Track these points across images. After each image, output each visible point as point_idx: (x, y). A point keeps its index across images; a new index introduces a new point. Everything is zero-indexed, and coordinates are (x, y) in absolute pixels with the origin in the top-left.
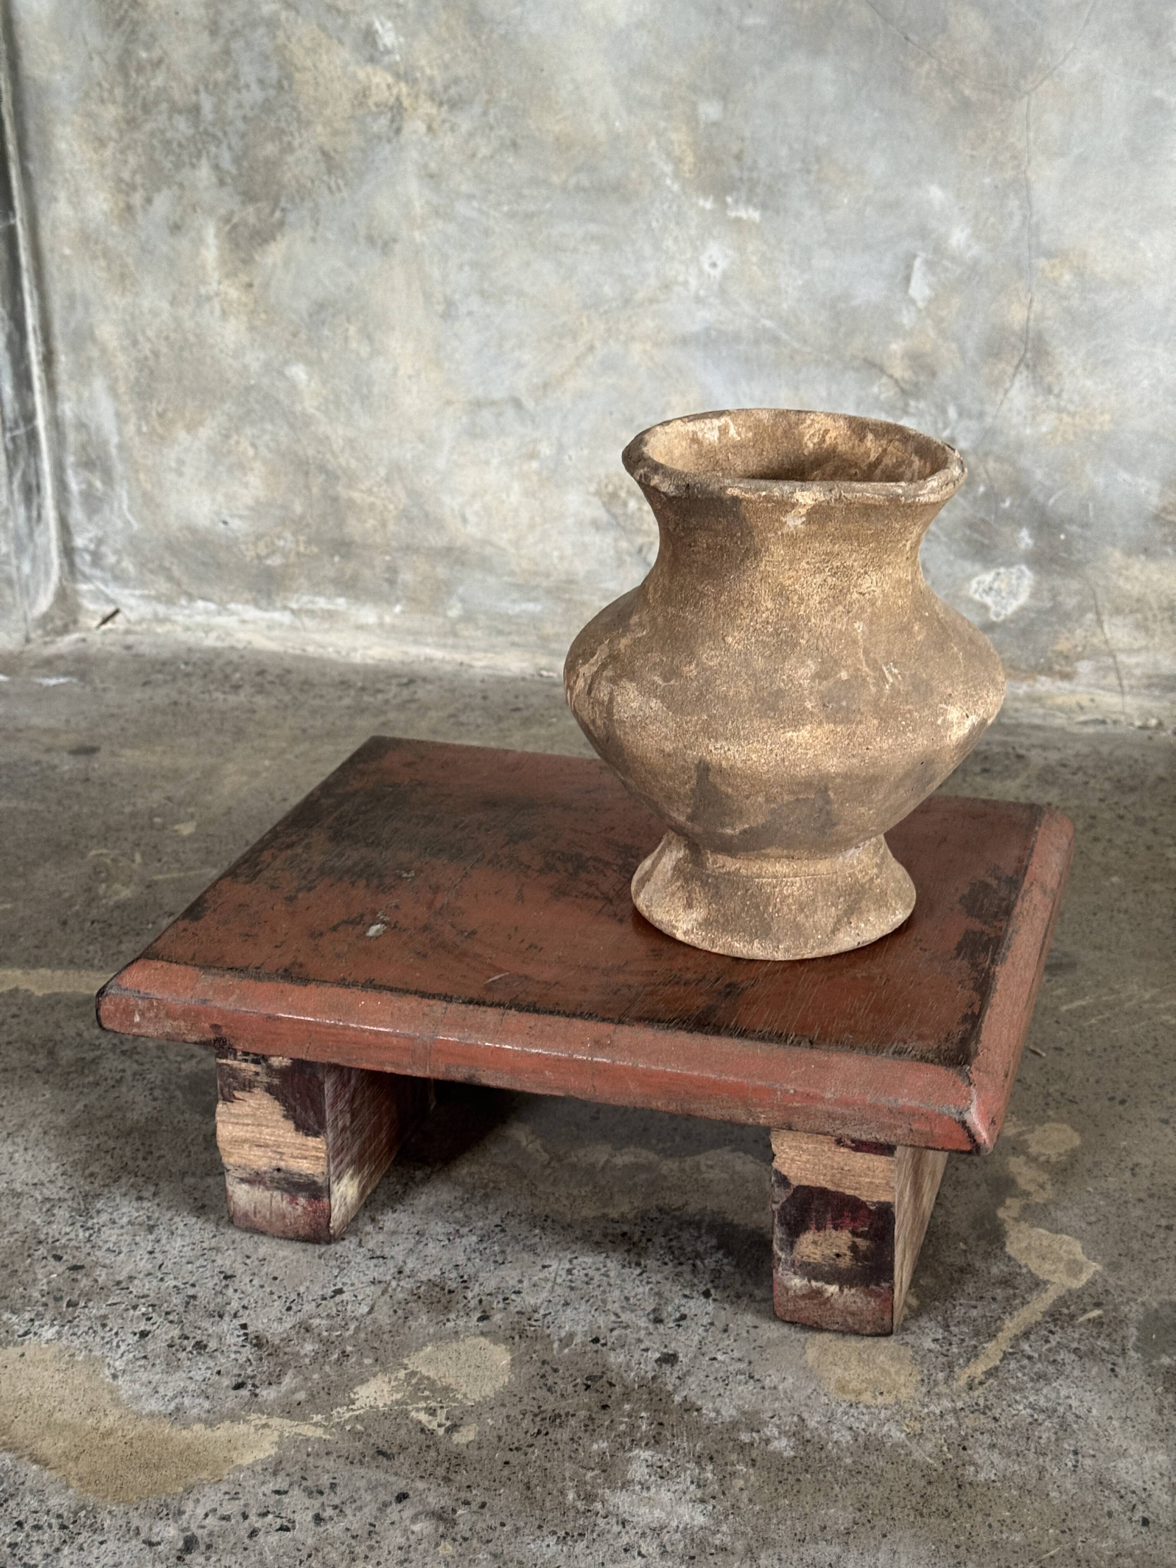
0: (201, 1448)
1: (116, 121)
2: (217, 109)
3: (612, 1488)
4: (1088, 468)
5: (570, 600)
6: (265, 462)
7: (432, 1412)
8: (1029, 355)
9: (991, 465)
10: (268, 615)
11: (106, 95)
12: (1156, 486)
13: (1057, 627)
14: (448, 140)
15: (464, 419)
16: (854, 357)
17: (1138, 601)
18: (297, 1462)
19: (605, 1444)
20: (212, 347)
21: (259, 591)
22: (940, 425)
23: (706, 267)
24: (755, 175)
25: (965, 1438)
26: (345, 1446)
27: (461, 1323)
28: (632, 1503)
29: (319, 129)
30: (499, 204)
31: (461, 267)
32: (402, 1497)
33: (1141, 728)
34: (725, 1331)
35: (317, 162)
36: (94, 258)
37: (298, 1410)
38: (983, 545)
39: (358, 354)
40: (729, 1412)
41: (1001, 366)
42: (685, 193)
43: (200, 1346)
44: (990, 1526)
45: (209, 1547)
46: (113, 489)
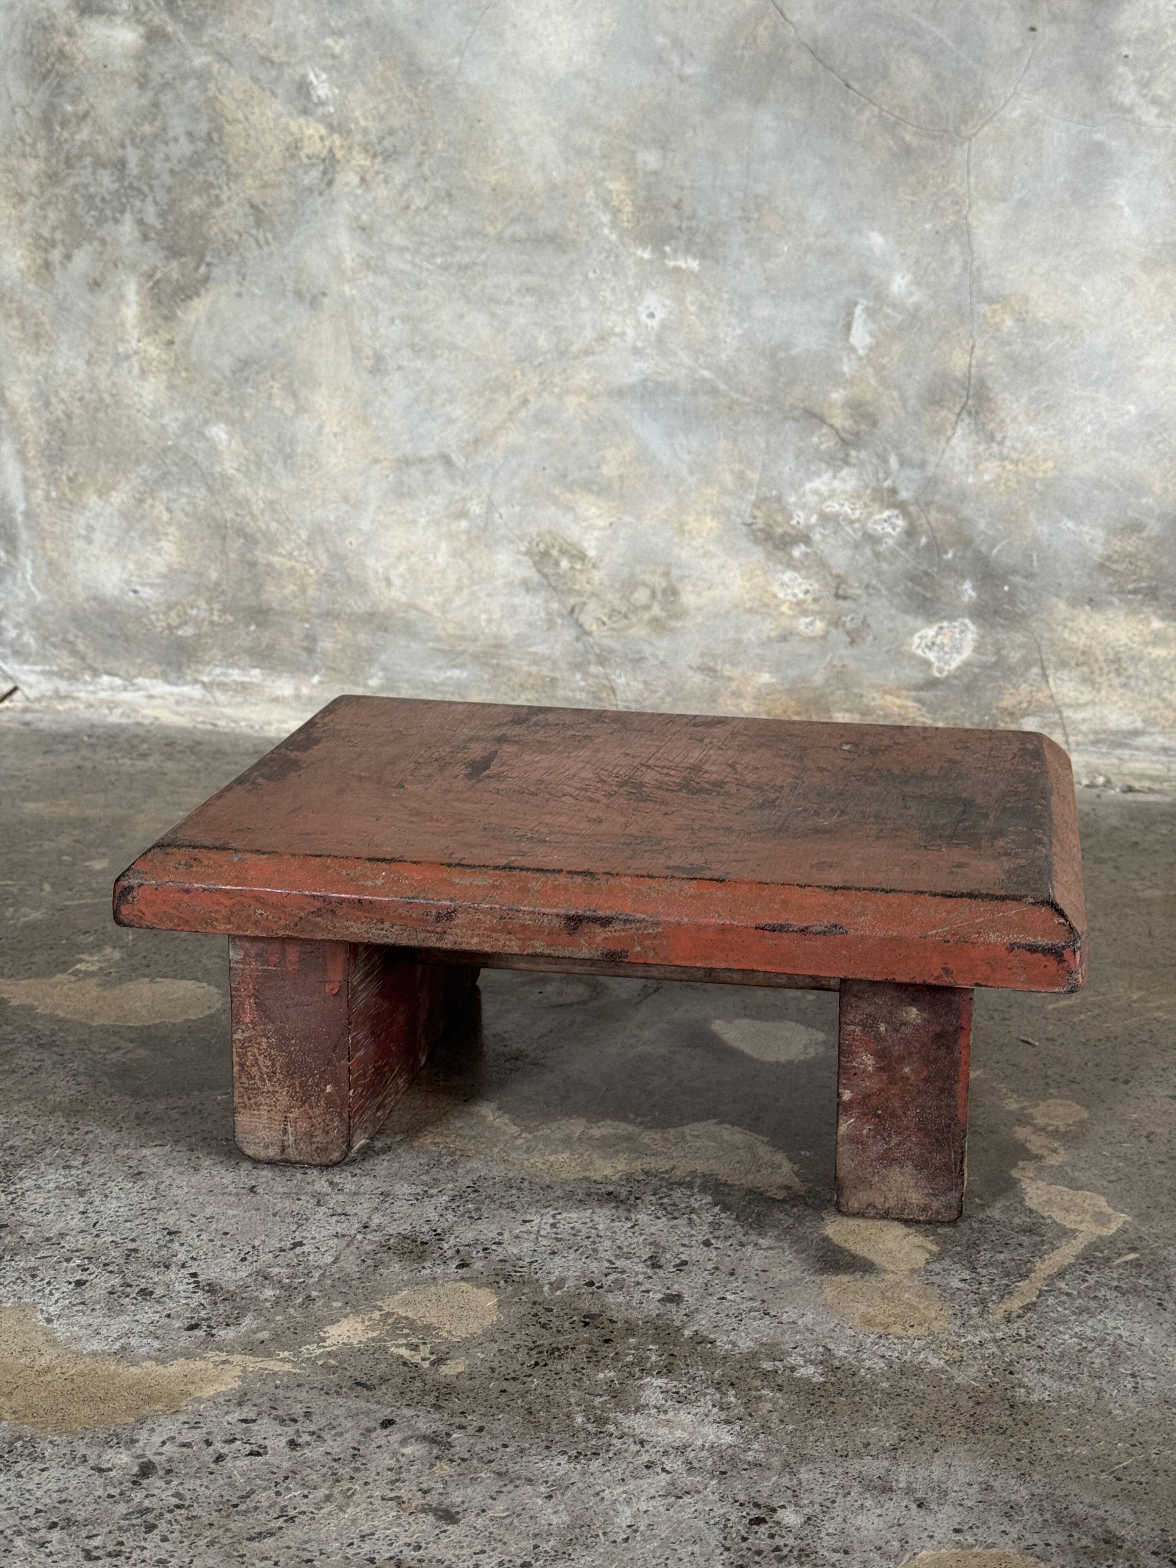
0: (153, 1382)
1: (38, 176)
2: (144, 163)
3: (626, 1411)
4: (1032, 516)
5: (498, 665)
6: (180, 527)
7: (415, 1348)
8: (970, 402)
9: (934, 515)
10: (177, 690)
11: (28, 150)
12: (1100, 534)
13: (1001, 683)
14: (382, 192)
15: (391, 478)
16: (794, 407)
17: (1084, 653)
18: (265, 1394)
19: (612, 1374)
20: (128, 407)
21: (169, 664)
22: (881, 475)
23: (643, 318)
24: (694, 224)
25: (1011, 1363)
26: (317, 1379)
27: (439, 1270)
28: (649, 1425)
29: (249, 181)
30: (433, 256)
31: (392, 320)
32: (387, 1423)
33: (1087, 786)
34: (732, 1274)
35: (245, 215)
36: (9, 316)
37: (262, 1347)
38: (925, 599)
39: (282, 411)
40: (746, 1344)
41: (944, 413)
42: (623, 243)
43: (145, 1293)
44: (1051, 1441)
45: (169, 1472)
46: (16, 558)
